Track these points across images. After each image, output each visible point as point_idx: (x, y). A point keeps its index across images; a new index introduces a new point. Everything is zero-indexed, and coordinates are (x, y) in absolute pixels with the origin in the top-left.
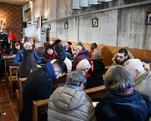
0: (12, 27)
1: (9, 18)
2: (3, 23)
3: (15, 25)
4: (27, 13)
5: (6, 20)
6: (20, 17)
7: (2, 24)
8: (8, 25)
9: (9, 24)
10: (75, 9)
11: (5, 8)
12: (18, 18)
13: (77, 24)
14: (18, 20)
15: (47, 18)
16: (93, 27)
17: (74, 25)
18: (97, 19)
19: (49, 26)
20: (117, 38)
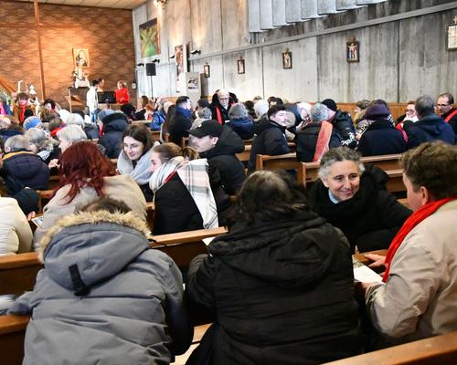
0: (106, 71)
1: (97, 46)
2: (81, 63)
3: (115, 67)
4: (148, 31)
5: (90, 53)
6: (127, 41)
7: (77, 65)
8: (96, 66)
9: (98, 65)
10: (255, 33)
11: (84, 20)
12: (121, 47)
13: (261, 62)
14: (123, 52)
15: (201, 47)
16: (284, 68)
17: (255, 65)
18: (290, 54)
19: (207, 68)
20: (318, 87)
